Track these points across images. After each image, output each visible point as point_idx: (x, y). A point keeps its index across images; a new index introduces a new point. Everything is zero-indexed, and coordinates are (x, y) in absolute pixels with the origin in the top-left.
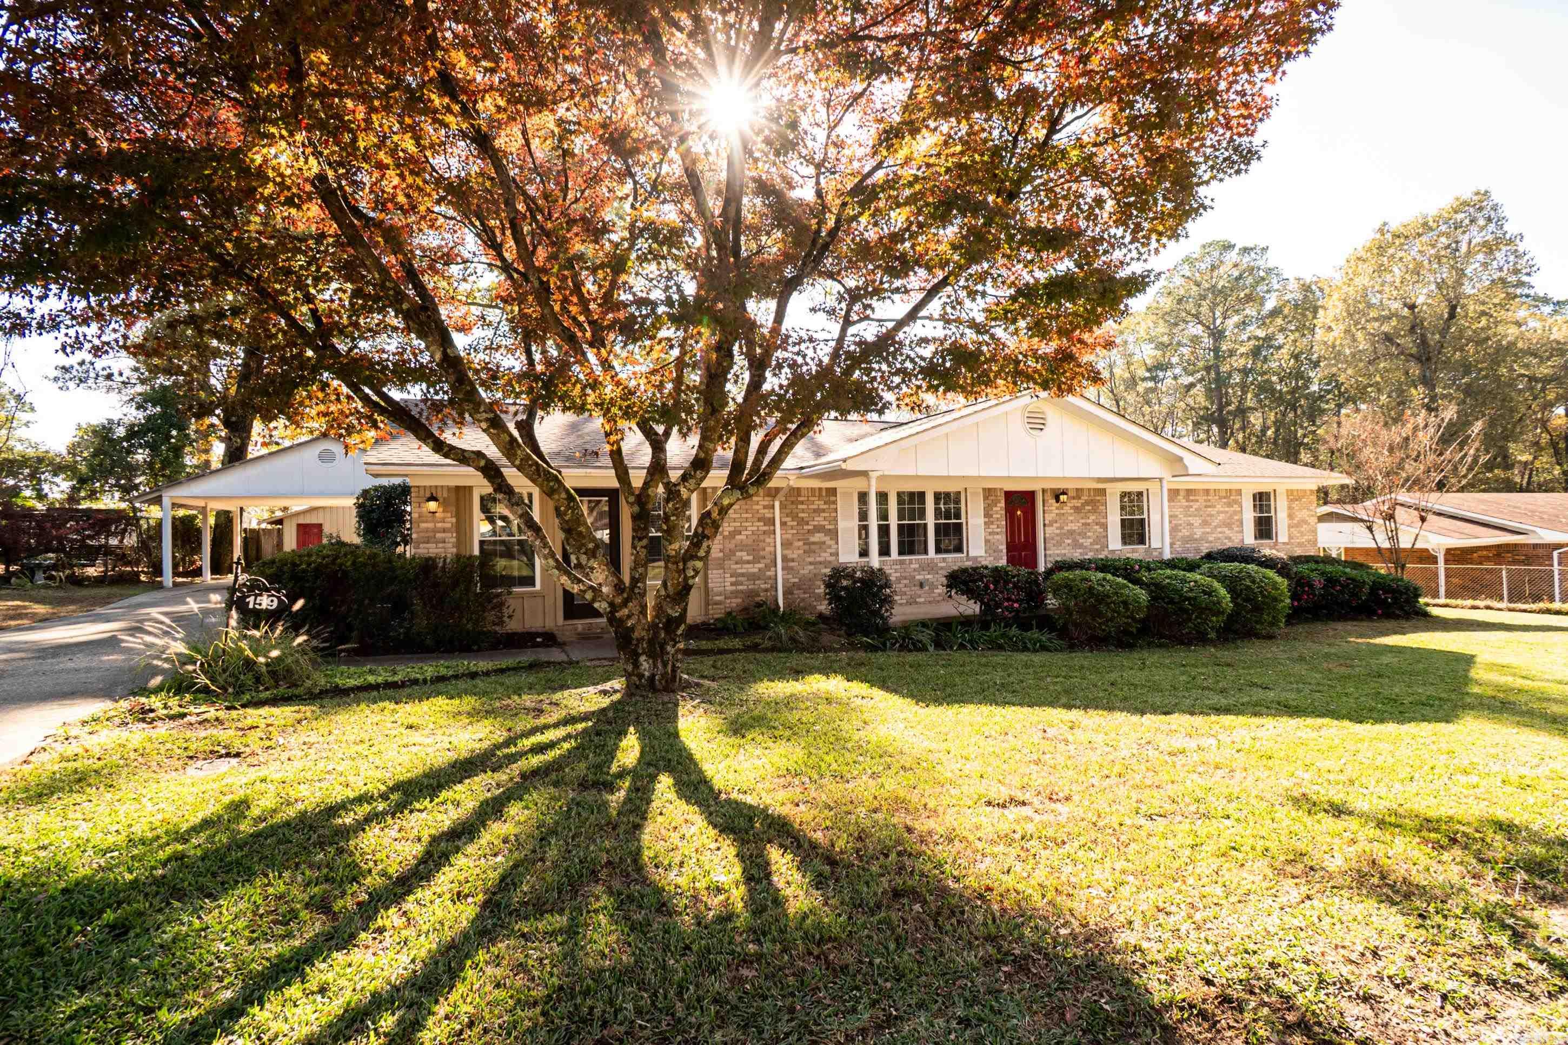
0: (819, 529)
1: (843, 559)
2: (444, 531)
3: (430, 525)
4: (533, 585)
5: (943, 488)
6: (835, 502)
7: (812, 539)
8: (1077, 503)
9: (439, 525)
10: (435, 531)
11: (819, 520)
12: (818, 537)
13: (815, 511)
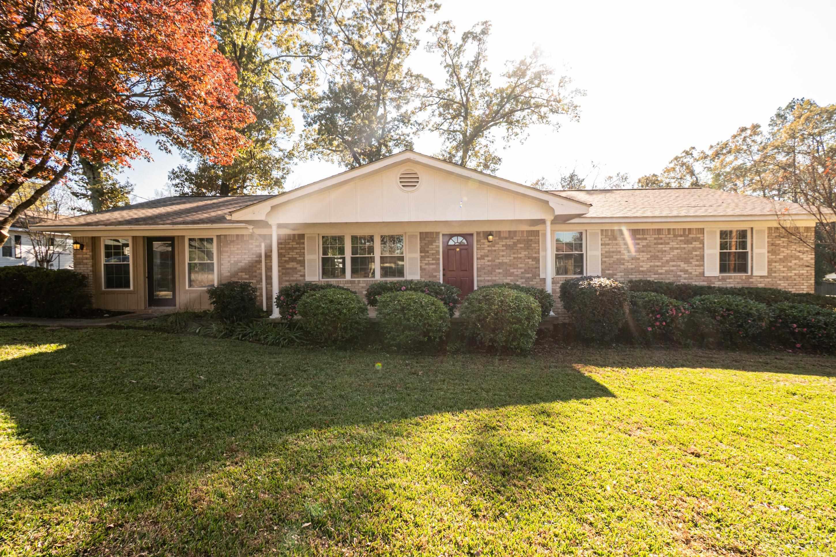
0: (293, 260)
1: (308, 279)
2: (87, 259)
3: (81, 256)
4: (129, 287)
5: (387, 232)
6: (303, 243)
7: (287, 266)
8: (509, 242)
9: (85, 256)
10: (83, 259)
11: (293, 254)
12: (291, 265)
13: (290, 248)
